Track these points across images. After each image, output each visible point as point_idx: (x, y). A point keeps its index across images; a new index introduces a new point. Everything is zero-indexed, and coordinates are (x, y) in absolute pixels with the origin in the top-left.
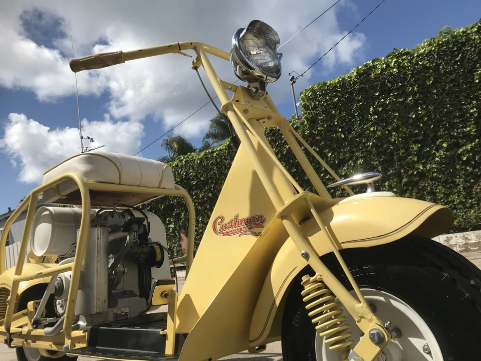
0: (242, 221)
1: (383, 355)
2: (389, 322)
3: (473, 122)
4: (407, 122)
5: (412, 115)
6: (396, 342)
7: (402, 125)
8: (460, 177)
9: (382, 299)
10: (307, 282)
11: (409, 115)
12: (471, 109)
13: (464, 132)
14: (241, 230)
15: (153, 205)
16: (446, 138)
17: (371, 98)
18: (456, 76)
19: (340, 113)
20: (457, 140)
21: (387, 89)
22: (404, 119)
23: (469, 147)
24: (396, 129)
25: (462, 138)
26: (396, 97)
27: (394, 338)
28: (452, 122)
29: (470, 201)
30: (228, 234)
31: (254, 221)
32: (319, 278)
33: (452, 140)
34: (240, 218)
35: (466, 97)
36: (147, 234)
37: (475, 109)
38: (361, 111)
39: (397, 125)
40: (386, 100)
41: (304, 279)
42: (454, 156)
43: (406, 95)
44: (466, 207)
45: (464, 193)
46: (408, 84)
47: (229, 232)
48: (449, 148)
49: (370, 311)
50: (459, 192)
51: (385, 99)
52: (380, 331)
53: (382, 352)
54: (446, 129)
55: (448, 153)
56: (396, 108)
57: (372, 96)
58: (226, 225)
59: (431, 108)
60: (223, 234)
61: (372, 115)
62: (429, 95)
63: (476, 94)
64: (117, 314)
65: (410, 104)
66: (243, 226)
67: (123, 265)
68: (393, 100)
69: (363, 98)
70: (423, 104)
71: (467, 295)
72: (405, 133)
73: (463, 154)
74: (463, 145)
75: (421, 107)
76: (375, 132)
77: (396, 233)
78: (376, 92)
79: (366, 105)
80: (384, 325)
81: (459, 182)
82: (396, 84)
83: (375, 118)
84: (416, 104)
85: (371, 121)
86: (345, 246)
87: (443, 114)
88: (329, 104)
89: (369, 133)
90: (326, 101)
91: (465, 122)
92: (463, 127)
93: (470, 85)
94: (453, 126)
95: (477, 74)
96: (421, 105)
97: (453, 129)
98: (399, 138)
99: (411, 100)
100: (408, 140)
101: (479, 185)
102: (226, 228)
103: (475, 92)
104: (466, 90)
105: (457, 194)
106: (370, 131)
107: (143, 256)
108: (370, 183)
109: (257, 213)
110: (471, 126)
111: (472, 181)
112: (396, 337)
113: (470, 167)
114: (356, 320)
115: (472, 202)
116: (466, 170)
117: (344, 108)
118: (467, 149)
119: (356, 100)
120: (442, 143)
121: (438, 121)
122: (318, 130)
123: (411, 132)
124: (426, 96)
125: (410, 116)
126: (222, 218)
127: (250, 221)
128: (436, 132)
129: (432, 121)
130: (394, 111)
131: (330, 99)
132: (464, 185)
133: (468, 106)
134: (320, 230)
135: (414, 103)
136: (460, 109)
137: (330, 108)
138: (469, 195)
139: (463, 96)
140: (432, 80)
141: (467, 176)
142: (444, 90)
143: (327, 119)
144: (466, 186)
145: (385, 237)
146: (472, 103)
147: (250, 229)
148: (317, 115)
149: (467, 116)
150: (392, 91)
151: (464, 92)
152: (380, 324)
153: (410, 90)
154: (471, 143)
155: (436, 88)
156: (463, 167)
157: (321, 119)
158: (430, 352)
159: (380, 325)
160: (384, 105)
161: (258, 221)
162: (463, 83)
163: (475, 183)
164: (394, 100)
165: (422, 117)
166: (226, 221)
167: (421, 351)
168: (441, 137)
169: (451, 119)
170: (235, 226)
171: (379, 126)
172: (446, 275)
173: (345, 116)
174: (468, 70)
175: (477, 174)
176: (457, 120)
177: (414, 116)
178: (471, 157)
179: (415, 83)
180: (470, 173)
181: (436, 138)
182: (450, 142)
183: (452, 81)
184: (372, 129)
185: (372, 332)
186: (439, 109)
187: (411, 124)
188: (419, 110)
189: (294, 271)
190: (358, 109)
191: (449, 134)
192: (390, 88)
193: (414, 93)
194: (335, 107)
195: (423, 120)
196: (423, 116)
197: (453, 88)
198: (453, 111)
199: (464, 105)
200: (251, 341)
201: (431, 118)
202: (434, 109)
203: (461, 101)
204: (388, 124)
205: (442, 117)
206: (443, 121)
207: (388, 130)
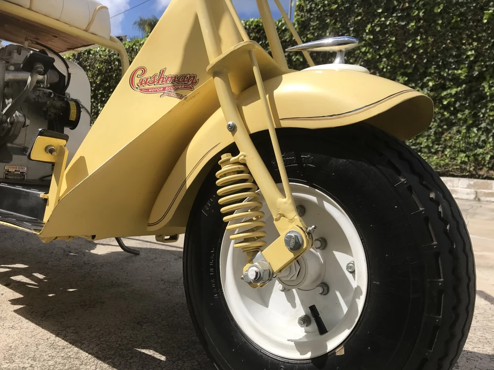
0: (168, 78)
1: (297, 264)
2: (313, 226)
3: (467, 65)
4: (401, 50)
5: (409, 44)
6: (318, 253)
7: (395, 52)
8: (435, 121)
9: (314, 199)
10: (227, 162)
11: (406, 42)
12: (469, 51)
13: (454, 74)
14: (164, 89)
15: (112, 83)
16: (435, 76)
17: (371, 14)
18: (466, 10)
19: (335, 24)
20: (445, 82)
21: (391, 6)
22: (399, 46)
23: (454, 91)
24: (388, 56)
25: (450, 80)
26: (399, 19)
27: (317, 248)
28: (446, 60)
29: (437, 147)
30: (147, 90)
31: (184, 81)
32: (242, 159)
33: (440, 81)
34: (167, 74)
35: (469, 37)
36: (66, 87)
37: (473, 52)
38: (358, 26)
39: (390, 51)
40: (386, 20)
41: (224, 157)
42: (436, 97)
43: (409, 18)
44: (430, 152)
45: (433, 137)
46: (415, 6)
47: (148, 89)
48: (434, 88)
49: (294, 210)
50: (429, 136)
51: (387, 18)
52: (300, 234)
53: (297, 260)
54: (438, 67)
55: (432, 94)
56: (395, 32)
57: (374, 12)
58: (147, 79)
59: (431, 40)
60: (141, 90)
61: (367, 34)
62: (433, 25)
63: (480, 35)
64: (8, 171)
65: (410, 30)
66: (169, 84)
67: (24, 115)
68: (394, 21)
69: (363, 12)
70: (424, 33)
71: (421, 209)
72: (396, 62)
73: (445, 98)
74: (449, 88)
75: (421, 37)
76: (365, 53)
77: (355, 114)
78: (379, 8)
79: (364, 21)
80: (307, 229)
81: (433, 125)
82: (404, 3)
83: (370, 39)
84: (417, 32)
85: (365, 40)
86: (285, 124)
87: (440, 50)
88: (326, 11)
89: (359, 54)
90: (324, 6)
91: (459, 63)
92: (455, 69)
93: (477, 24)
94: (446, 65)
95: (487, 14)
96: (422, 34)
97: (445, 69)
98: (388, 66)
99: (413, 26)
100: (397, 70)
101: (450, 133)
102: (146, 83)
103: (480, 33)
104: (471, 29)
105: (426, 138)
106: (361, 52)
107: (53, 110)
108: (341, 51)
109: (189, 71)
110: (464, 70)
111: (445, 127)
112: (319, 248)
113: (448, 113)
114: (275, 217)
115: (438, 148)
116: (443, 115)
117: (340, 19)
118: (451, 94)
119: (355, 13)
120: (429, 81)
121: (433, 57)
122: (307, 38)
123: (402, 62)
124: (430, 25)
125: (407, 44)
126: (144, 70)
127: (179, 81)
128: (427, 68)
129: (426, 55)
130: (392, 34)
131: (329, 5)
132: (436, 130)
133: (468, 46)
134: (260, 99)
135: (415, 30)
136: (459, 49)
137: (326, 15)
138: (437, 141)
139: (467, 34)
140: (442, 8)
141: (441, 121)
142: (449, 23)
143: (320, 27)
144: (437, 131)
145: (339, 118)
146: (472, 44)
147: (176, 90)
148: (310, 20)
149: (463, 58)
150: (396, 11)
151: (468, 30)
152: (302, 226)
153: (415, 14)
154: (458, 87)
155: (442, 19)
156: (442, 111)
157: (314, 26)
158: (355, 271)
159: (301, 228)
160: (383, 25)
161: (188, 82)
162: (471, 19)
163: (447, 130)
164: (396, 22)
165: (418, 48)
166: (149, 74)
167: (344, 268)
168: (430, 74)
169: (446, 56)
170: (158, 83)
171: (372, 48)
172: (403, 180)
173: (339, 28)
174: (480, 5)
175: (452, 121)
176: (452, 59)
177: (410, 45)
178: (452, 102)
179: (424, 7)
180: (446, 118)
181: (425, 74)
182: (437, 82)
183: (461, 14)
184: (363, 49)
185: (288, 234)
186: (439, 43)
187: (404, 53)
188: (417, 39)
189: (215, 148)
190: (355, 23)
191: (439, 73)
192: (395, 6)
193: (418, 19)
194: (331, 16)
195: (418, 51)
196: (420, 47)
197: (460, 23)
198: (451, 48)
199: (464, 44)
200: (150, 225)
201: (427, 51)
202: (433, 42)
203: (462, 39)
204: (381, 48)
205: (438, 52)
206: (437, 57)
207: (379, 55)
